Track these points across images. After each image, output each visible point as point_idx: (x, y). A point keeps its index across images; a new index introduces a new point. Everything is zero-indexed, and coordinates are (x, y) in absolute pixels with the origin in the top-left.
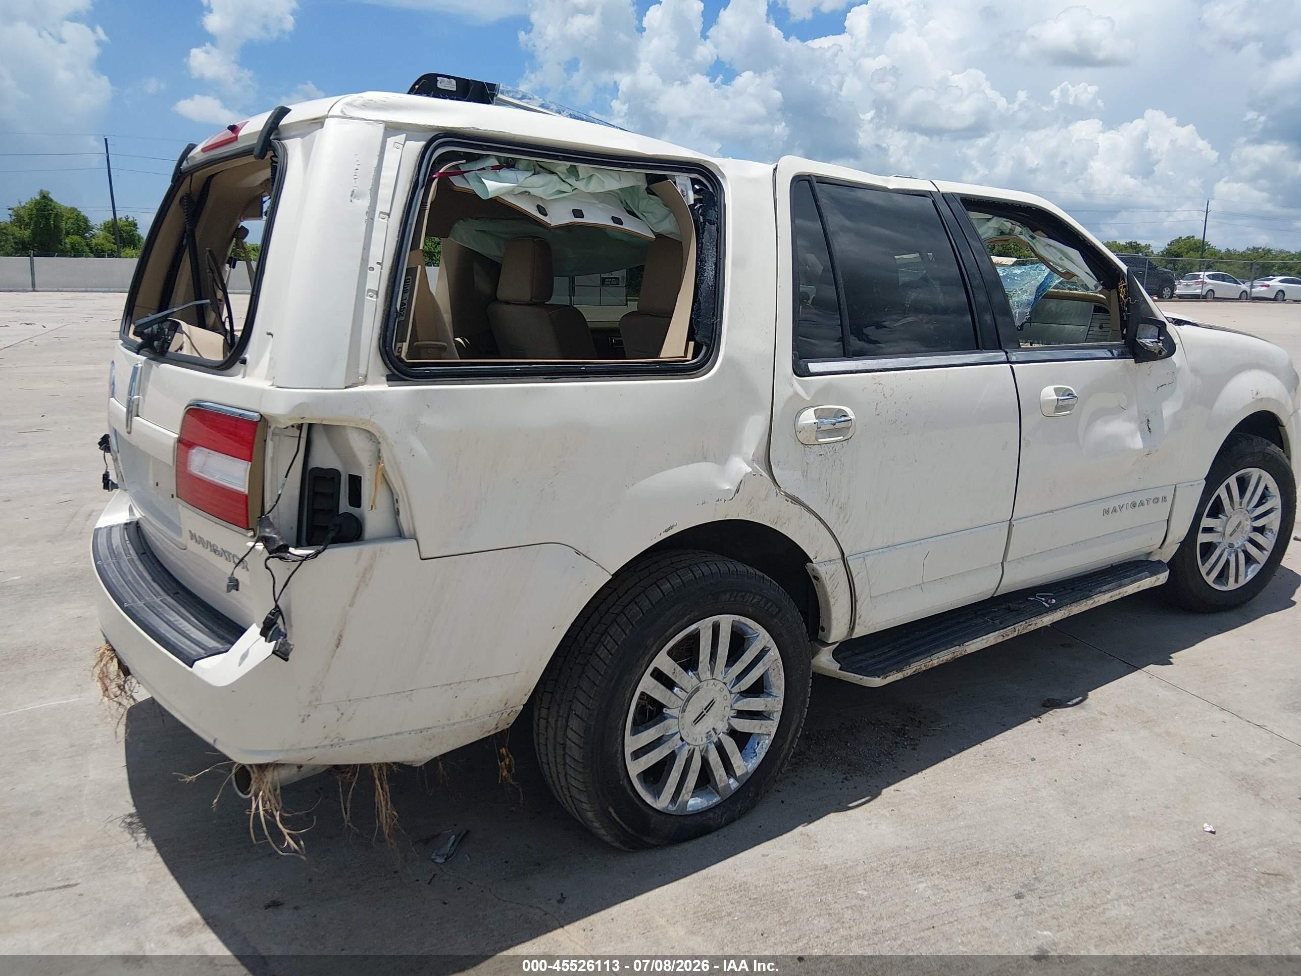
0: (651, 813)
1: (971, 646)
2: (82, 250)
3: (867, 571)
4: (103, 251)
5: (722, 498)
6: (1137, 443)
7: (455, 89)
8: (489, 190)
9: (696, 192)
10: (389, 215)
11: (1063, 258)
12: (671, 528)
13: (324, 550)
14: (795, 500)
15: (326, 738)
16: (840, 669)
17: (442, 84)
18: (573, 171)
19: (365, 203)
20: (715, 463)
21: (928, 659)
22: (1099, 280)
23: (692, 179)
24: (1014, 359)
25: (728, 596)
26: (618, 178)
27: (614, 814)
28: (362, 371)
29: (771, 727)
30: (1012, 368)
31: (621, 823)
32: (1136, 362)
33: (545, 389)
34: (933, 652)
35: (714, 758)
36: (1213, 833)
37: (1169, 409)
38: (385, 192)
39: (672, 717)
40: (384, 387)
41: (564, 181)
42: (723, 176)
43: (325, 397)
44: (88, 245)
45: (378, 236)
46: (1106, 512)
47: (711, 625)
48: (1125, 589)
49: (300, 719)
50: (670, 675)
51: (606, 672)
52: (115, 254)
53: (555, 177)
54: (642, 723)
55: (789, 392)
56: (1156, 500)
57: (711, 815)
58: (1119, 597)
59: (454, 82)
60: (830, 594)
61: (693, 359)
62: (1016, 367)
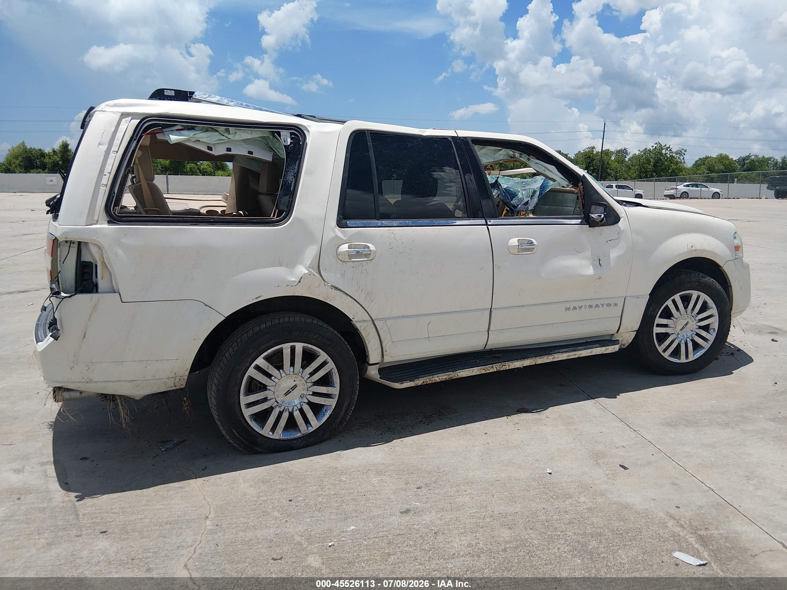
0: (258, 435)
1: (461, 373)
2: (196, 172)
3: (388, 328)
4: (206, 172)
5: (289, 285)
6: (590, 271)
7: (174, 95)
8: (172, 140)
9: (291, 139)
10: (117, 152)
11: (546, 170)
12: (259, 297)
13: (75, 295)
14: (337, 289)
15: (83, 378)
16: (380, 378)
17: (166, 93)
18: (228, 131)
19: (104, 148)
20: (287, 267)
21: (431, 377)
22: (570, 182)
23: (290, 133)
24: (489, 223)
25: (298, 333)
26: (251, 133)
27: (236, 433)
28: (96, 218)
29: (332, 403)
30: (488, 228)
31: (241, 438)
32: (590, 227)
33: (188, 229)
34: (434, 373)
35: (297, 414)
36: (550, 474)
37: (614, 254)
38: (117, 142)
39: (270, 390)
40: (106, 226)
41: (223, 135)
42: (308, 131)
43: (75, 229)
44: (198, 169)
45: (110, 161)
46: (568, 309)
47: (289, 346)
48: (579, 352)
49: (70, 368)
50: (266, 369)
51: (227, 364)
52: (213, 174)
53: (217, 133)
54: (250, 391)
55: (332, 235)
56: (609, 305)
57: (295, 442)
58: (576, 357)
59: (173, 92)
60: (365, 338)
61: (277, 218)
62: (490, 228)
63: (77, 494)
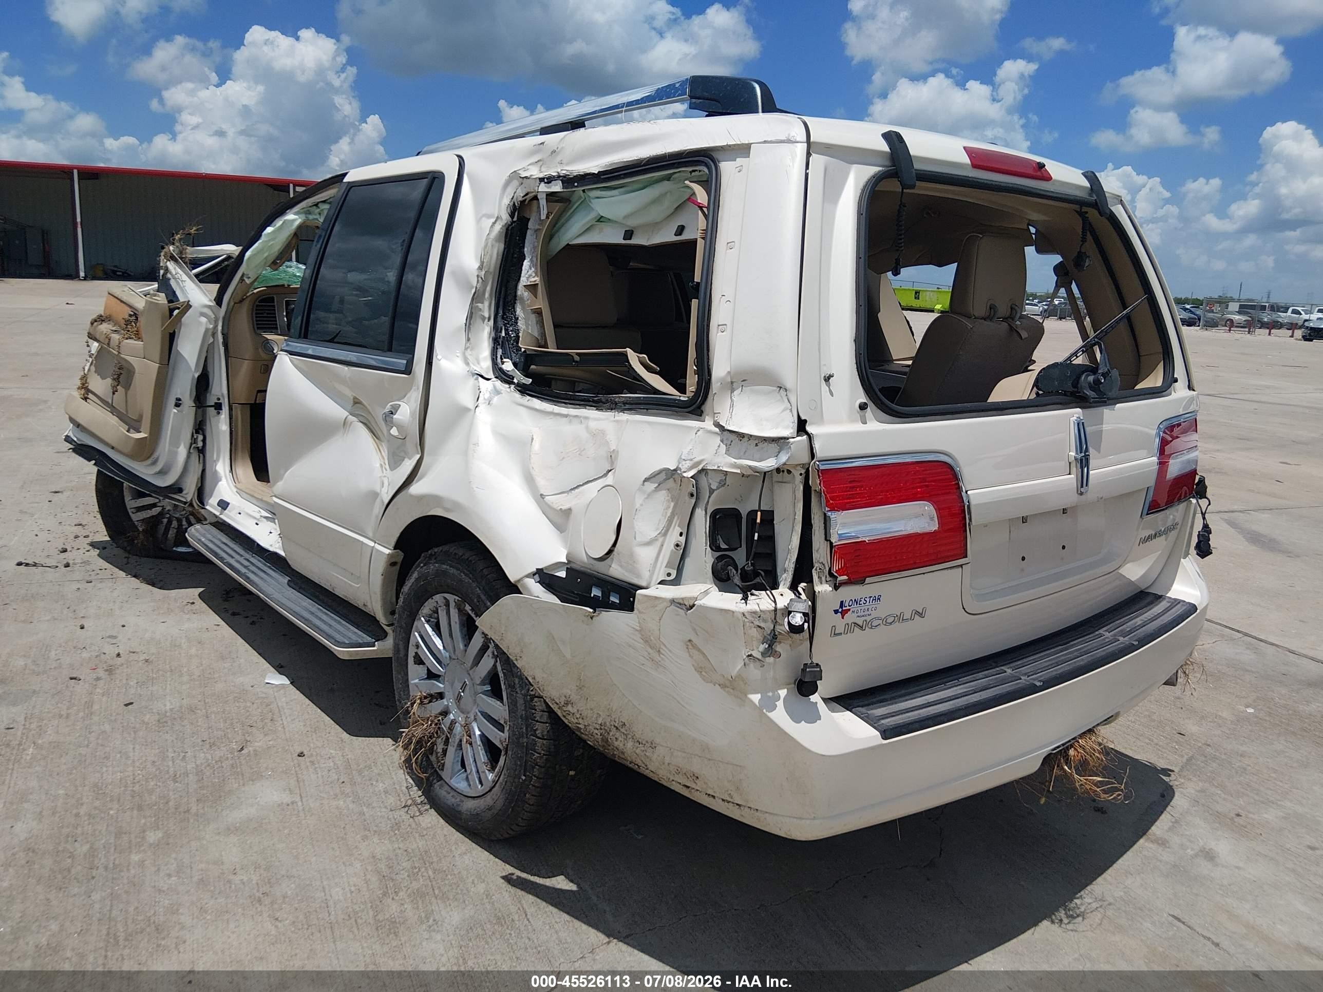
63: (1164, 778)
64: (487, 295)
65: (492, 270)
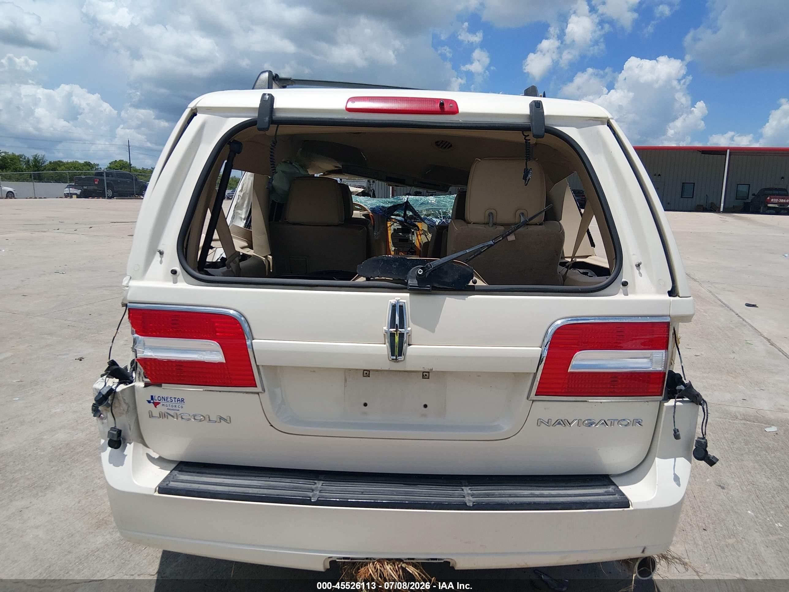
64: (245, 206)
65: (248, 192)
